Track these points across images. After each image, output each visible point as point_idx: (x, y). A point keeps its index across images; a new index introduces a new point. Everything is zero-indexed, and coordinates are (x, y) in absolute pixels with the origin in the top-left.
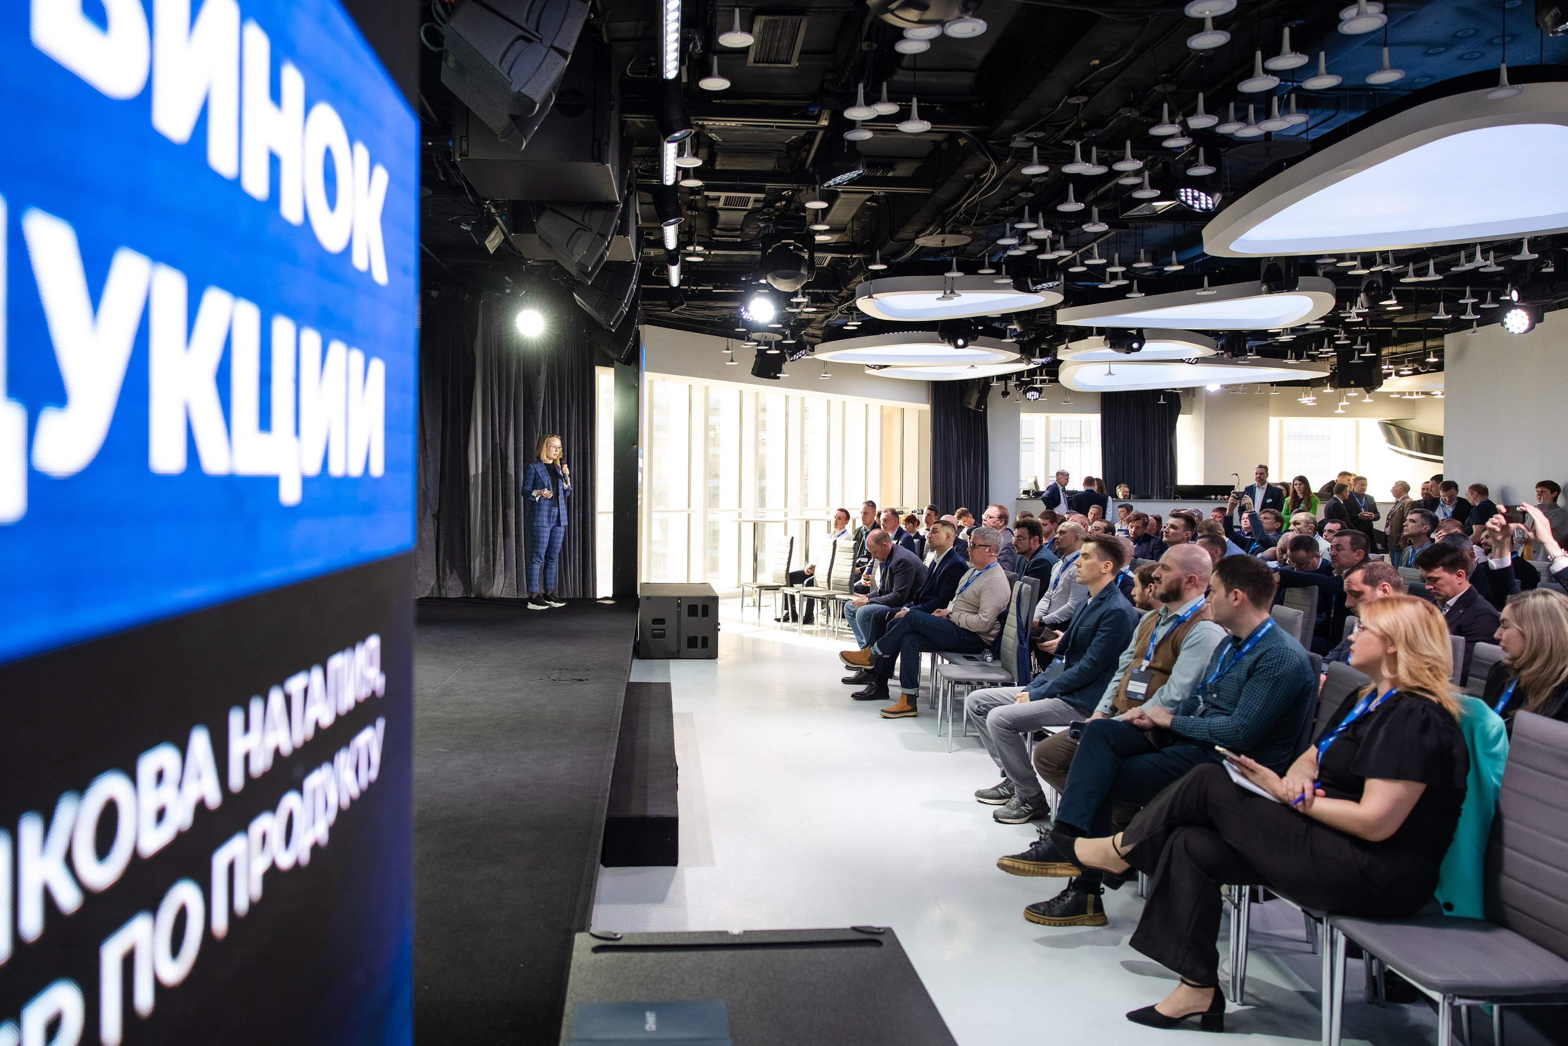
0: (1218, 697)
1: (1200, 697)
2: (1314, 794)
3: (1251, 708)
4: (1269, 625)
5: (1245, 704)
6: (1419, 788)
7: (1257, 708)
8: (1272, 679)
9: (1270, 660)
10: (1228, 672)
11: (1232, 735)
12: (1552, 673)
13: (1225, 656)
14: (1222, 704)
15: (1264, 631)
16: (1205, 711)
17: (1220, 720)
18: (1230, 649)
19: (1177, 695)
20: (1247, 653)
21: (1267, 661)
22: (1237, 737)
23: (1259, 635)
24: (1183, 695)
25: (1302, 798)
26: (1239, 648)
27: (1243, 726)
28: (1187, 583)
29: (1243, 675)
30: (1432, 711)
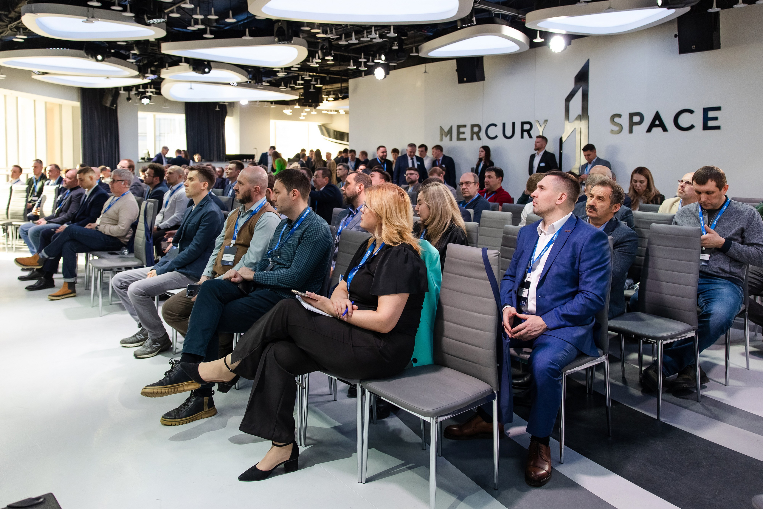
0: (280, 257)
1: (270, 259)
2: (353, 309)
3: (301, 262)
4: (308, 211)
5: (298, 260)
6: (406, 296)
7: (305, 261)
8: (313, 243)
9: (311, 232)
10: (286, 242)
11: (291, 280)
12: (442, 226)
13: (283, 233)
14: (283, 262)
15: (305, 215)
16: (274, 267)
17: (283, 271)
18: (286, 228)
19: (253, 259)
20: (296, 229)
21: (309, 232)
22: (294, 281)
23: (303, 218)
24: (258, 258)
25: (347, 312)
26: (292, 227)
27: (297, 273)
28: (254, 191)
29: (296, 243)
30: (408, 250)
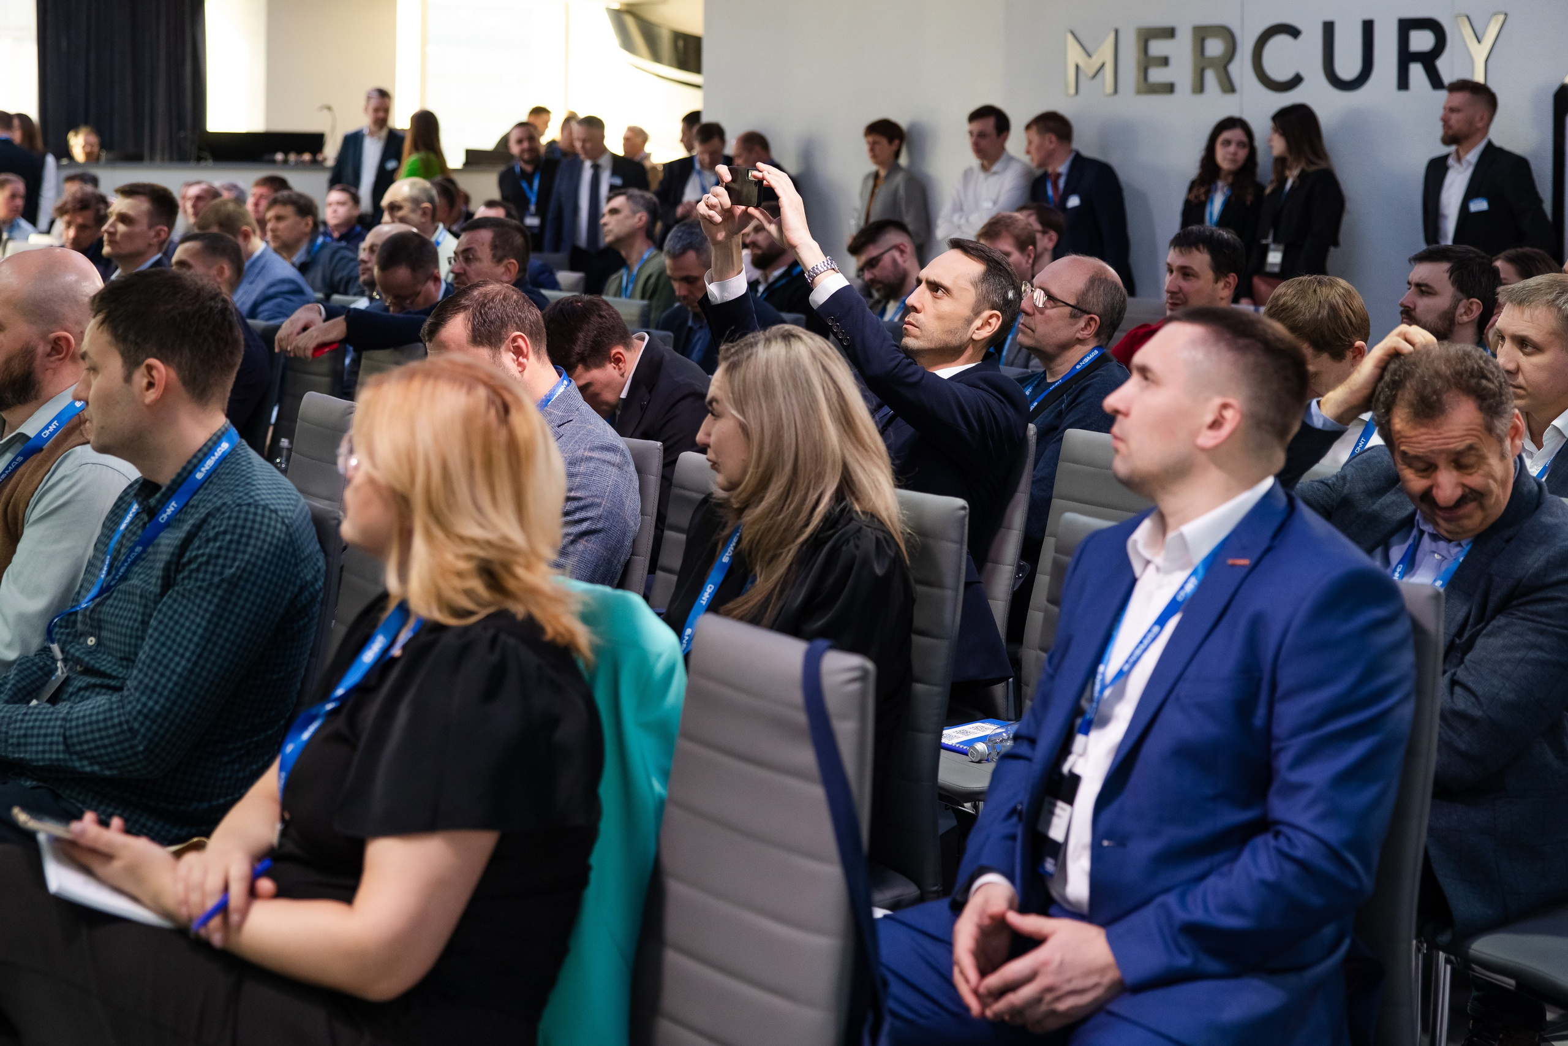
0: (99, 643)
1: (55, 648)
2: (253, 893)
3: (167, 667)
4: (225, 446)
5: (153, 659)
6: (483, 842)
7: (180, 665)
8: (218, 587)
9: (215, 539)
10: (124, 578)
11: (119, 742)
13: (123, 536)
14: (105, 664)
15: (210, 463)
16: (66, 682)
17: (96, 704)
18: (137, 515)
19: (9, 646)
20: (168, 524)
21: (208, 541)
22: (132, 747)
23: (199, 476)
24: (24, 643)
25: (223, 908)
26: (152, 513)
27: (146, 717)
28: (49, 355)
29: (154, 588)
30: (512, 641)
